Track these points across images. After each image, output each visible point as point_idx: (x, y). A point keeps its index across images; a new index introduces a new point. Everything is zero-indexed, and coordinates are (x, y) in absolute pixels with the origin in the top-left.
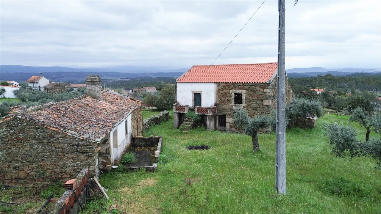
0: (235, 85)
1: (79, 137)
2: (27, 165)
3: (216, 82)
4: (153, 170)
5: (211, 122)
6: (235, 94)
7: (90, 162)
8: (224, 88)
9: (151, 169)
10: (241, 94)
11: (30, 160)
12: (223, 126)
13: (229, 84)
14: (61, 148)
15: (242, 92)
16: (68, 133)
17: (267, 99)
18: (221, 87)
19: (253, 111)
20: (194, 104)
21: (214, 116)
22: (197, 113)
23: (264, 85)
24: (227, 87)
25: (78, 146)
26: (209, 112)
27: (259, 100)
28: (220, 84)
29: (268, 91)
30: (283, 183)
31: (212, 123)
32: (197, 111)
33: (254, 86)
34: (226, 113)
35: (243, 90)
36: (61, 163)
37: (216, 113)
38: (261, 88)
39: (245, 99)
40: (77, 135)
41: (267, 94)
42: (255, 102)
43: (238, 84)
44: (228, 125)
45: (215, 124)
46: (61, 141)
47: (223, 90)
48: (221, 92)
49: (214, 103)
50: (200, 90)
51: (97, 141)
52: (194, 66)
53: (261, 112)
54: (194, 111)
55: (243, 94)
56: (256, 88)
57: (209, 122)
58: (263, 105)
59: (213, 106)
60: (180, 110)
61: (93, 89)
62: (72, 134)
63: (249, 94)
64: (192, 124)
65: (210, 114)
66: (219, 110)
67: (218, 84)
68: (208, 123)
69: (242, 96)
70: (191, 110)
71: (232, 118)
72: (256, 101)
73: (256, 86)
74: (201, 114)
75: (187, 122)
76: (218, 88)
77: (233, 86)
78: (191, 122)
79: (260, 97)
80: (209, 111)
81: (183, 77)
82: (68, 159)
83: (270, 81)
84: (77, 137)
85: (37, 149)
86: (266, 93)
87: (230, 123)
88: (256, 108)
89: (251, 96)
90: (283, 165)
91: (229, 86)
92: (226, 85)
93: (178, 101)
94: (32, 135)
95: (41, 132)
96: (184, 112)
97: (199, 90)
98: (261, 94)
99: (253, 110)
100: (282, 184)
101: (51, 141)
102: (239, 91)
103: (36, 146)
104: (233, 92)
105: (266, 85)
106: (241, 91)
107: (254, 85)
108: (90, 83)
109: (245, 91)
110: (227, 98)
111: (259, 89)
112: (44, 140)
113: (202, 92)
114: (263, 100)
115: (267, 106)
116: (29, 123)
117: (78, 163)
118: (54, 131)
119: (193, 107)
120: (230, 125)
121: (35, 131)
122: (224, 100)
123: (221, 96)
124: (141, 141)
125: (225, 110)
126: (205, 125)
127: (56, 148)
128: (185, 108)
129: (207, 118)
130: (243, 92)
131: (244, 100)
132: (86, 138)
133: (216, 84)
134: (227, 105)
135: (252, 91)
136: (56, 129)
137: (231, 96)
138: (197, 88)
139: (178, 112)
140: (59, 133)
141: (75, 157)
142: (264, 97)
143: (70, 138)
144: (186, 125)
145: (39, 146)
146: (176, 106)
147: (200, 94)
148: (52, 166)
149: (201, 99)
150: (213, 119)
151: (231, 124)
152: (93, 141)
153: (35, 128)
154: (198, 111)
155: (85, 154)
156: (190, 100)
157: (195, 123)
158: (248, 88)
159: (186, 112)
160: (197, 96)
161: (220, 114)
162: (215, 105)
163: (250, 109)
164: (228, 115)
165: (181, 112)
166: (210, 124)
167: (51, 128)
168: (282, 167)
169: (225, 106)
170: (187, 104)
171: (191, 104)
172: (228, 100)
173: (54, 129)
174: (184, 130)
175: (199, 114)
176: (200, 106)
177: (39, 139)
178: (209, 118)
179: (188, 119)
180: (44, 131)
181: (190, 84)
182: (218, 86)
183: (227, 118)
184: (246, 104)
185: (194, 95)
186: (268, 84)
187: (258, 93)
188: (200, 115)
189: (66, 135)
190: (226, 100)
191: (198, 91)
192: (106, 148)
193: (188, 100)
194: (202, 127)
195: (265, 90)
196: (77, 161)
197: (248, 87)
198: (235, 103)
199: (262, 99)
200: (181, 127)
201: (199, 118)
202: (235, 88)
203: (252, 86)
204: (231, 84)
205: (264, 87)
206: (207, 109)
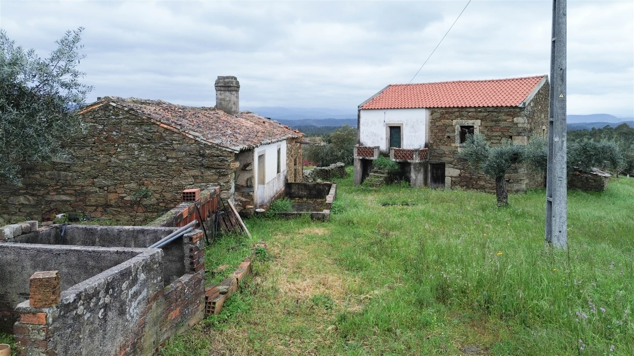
0: (461, 111)
1: (206, 142)
2: (121, 184)
3: (428, 107)
4: (323, 218)
5: (418, 173)
6: (462, 127)
7: (222, 184)
8: (442, 116)
9: (320, 216)
10: (473, 127)
11: (126, 176)
12: (439, 183)
13: (450, 110)
14: (175, 158)
15: (474, 124)
16: (187, 135)
17: (519, 134)
18: (437, 115)
20: (388, 146)
21: (424, 165)
22: (394, 160)
23: (514, 111)
24: (447, 116)
25: (203, 156)
26: (416, 156)
27: (505, 136)
28: (436, 110)
29: (521, 121)
30: (561, 230)
31: (421, 177)
32: (395, 155)
33: (496, 112)
34: (444, 159)
35: (477, 119)
36: (175, 183)
37: (427, 160)
38: (508, 115)
40: (202, 138)
41: (520, 125)
42: (498, 140)
43: (468, 110)
44: (448, 180)
45: (425, 179)
46: (176, 146)
47: (440, 121)
48: (437, 124)
49: (424, 143)
50: (401, 121)
51: (235, 150)
52: (390, 86)
54: (389, 156)
55: (475, 127)
56: (499, 116)
57: (415, 174)
59: (422, 148)
60: (364, 155)
61: (228, 99)
62: (194, 136)
63: (486, 127)
64: (386, 178)
65: (417, 161)
66: (433, 154)
67: (432, 110)
68: (413, 175)
69: (475, 130)
70: (385, 155)
71: (456, 168)
72: (498, 138)
74: (401, 161)
75: (376, 174)
76: (431, 117)
77: (457, 114)
78: (383, 174)
79: (506, 131)
80: (414, 156)
81: (371, 101)
82: (186, 177)
83: (524, 104)
84: (202, 141)
85: (138, 158)
86: (517, 124)
87: (451, 177)
89: (491, 129)
90: (561, 198)
91: (451, 113)
92: (446, 112)
93: (361, 141)
94: (131, 134)
95: (146, 131)
96: (372, 158)
97: (398, 121)
98: (509, 127)
100: (560, 232)
101: (160, 146)
102: (470, 121)
103: (136, 153)
104: (457, 123)
105: (518, 110)
106: (472, 121)
107: (495, 110)
108: (222, 89)
109: (480, 121)
110: (448, 134)
111: (505, 118)
112: (149, 143)
113: (404, 125)
114: (511, 137)
116: (128, 116)
117: (202, 186)
118: (167, 129)
119: (388, 150)
120: (452, 181)
121: (136, 128)
122: (441, 137)
123: (437, 131)
124: (302, 189)
125: (443, 155)
126: (408, 180)
127: (168, 158)
128: (373, 151)
129: (412, 167)
130: (476, 123)
132: (217, 145)
133: (427, 111)
134: (447, 145)
135: (493, 121)
136: (169, 127)
137: (454, 131)
138: (395, 117)
139: (361, 158)
140: (174, 133)
141: (197, 174)
142: (513, 131)
143: (190, 142)
144: (375, 178)
145: (142, 154)
146: (358, 149)
147: (399, 127)
148: (159, 188)
149: (401, 137)
150: (422, 170)
151: (453, 179)
152: (227, 150)
153: (136, 124)
154: (396, 157)
155: (214, 171)
156: (382, 139)
157: (391, 176)
158: (486, 116)
159: (375, 157)
160: (395, 132)
161: (435, 161)
162: (426, 145)
164: (448, 163)
165: (367, 158)
166: (416, 177)
167: (162, 125)
168: (559, 202)
169: (443, 148)
170: (377, 145)
171: (384, 146)
172: (449, 137)
173: (166, 126)
174: (371, 186)
175: (398, 161)
176: (400, 147)
177: (142, 142)
178: (414, 168)
179: (379, 169)
180: (150, 129)
181: (382, 112)
182: (432, 114)
183: (446, 169)
185: (389, 129)
186: (522, 109)
187: (502, 124)
188: (399, 163)
189: (185, 137)
190: (445, 137)
191: (396, 123)
192: (246, 179)
193: (379, 139)
194: (403, 182)
195: (515, 119)
196: (200, 181)
197: (485, 114)
198: (461, 143)
199: (511, 134)
200: (366, 181)
201: (397, 167)
202: (461, 117)
203: (492, 112)
204: (454, 110)
205: (514, 114)
206: (411, 153)
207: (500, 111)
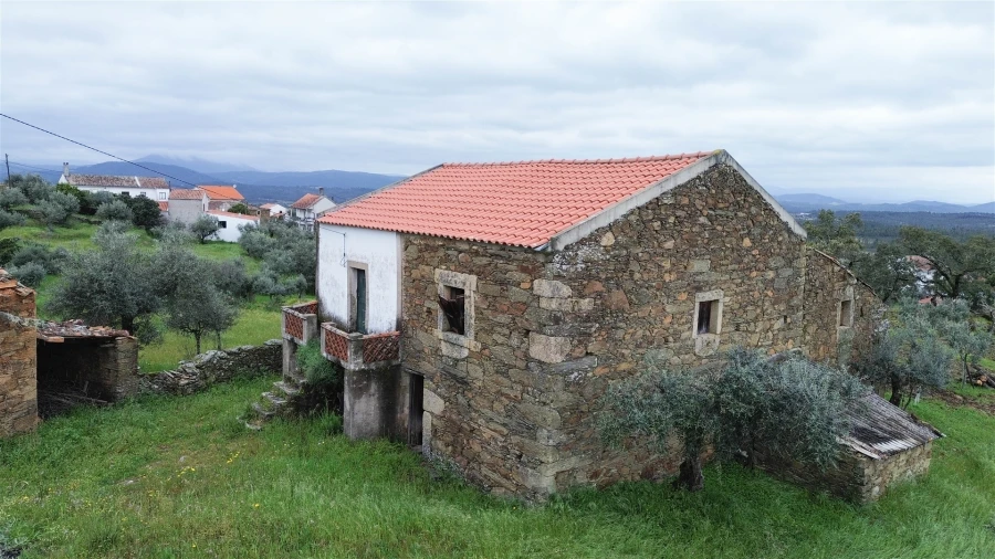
0: (447, 248)
3: (400, 229)
8: (421, 256)
10: (462, 291)
13: (431, 243)
15: (465, 284)
17: (541, 329)
18: (413, 252)
19: (495, 377)
20: (350, 313)
23: (534, 260)
24: (426, 255)
27: (516, 328)
28: (411, 239)
31: (370, 405)
33: (502, 257)
34: (424, 366)
35: (471, 272)
37: (397, 362)
38: (524, 270)
39: (473, 314)
41: (544, 304)
42: (505, 336)
43: (457, 245)
44: (426, 421)
47: (417, 267)
48: (414, 274)
49: (395, 319)
50: (366, 259)
53: (520, 388)
55: (467, 293)
56: (508, 271)
57: (356, 399)
58: (528, 358)
59: (394, 332)
60: (293, 331)
63: (486, 296)
65: (358, 366)
66: (407, 349)
67: (406, 238)
68: (349, 400)
69: (466, 301)
71: (440, 395)
72: (506, 331)
73: (509, 260)
74: (333, 359)
75: (283, 387)
76: (404, 256)
77: (441, 253)
78: (294, 387)
79: (519, 314)
83: (554, 242)
86: (539, 297)
87: (431, 414)
88: (505, 365)
89: (494, 304)
91: (432, 249)
92: (425, 246)
96: (301, 343)
97: (363, 258)
98: (524, 304)
99: (497, 372)
102: (459, 275)
104: (441, 278)
105: (541, 259)
106: (463, 277)
107: (502, 253)
109: (475, 278)
110: (427, 304)
111: (517, 276)
113: (368, 268)
114: (527, 333)
115: (540, 362)
122: (419, 309)
123: (414, 291)
125: (421, 353)
128: (302, 326)
129: (346, 379)
130: (469, 284)
131: (473, 321)
133: (399, 240)
134: (427, 331)
135: (496, 282)
137: (436, 297)
142: (531, 318)
147: (364, 273)
149: (367, 297)
158: (485, 266)
161: (410, 366)
162: (400, 325)
163: (487, 364)
164: (428, 378)
169: (422, 337)
170: (337, 310)
171: (344, 311)
172: (429, 311)
175: (330, 358)
178: (351, 383)
182: (405, 249)
183: (425, 390)
184: (476, 339)
185: (352, 275)
186: (548, 255)
187: (513, 294)
190: (425, 309)
191: (360, 260)
193: (341, 296)
195: (536, 284)
197: (485, 261)
198: (451, 330)
199: (527, 326)
202: (447, 261)
204: (437, 243)
205: (534, 269)
207: (510, 257)
